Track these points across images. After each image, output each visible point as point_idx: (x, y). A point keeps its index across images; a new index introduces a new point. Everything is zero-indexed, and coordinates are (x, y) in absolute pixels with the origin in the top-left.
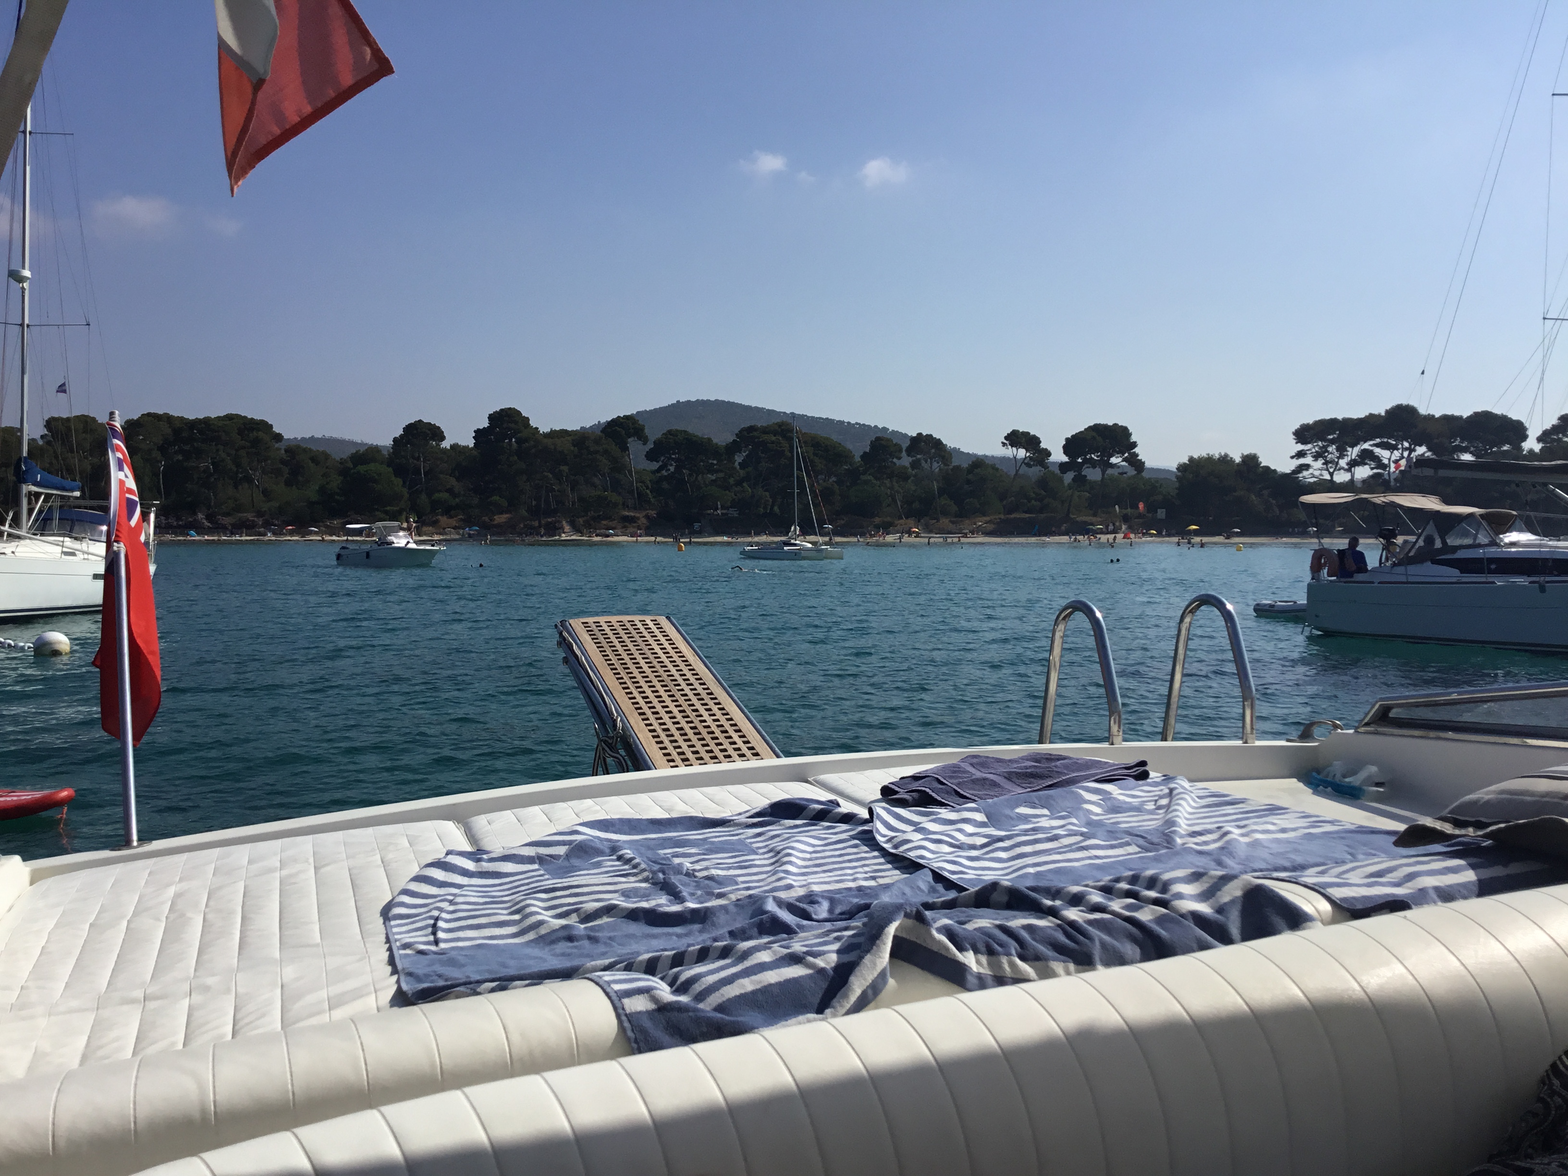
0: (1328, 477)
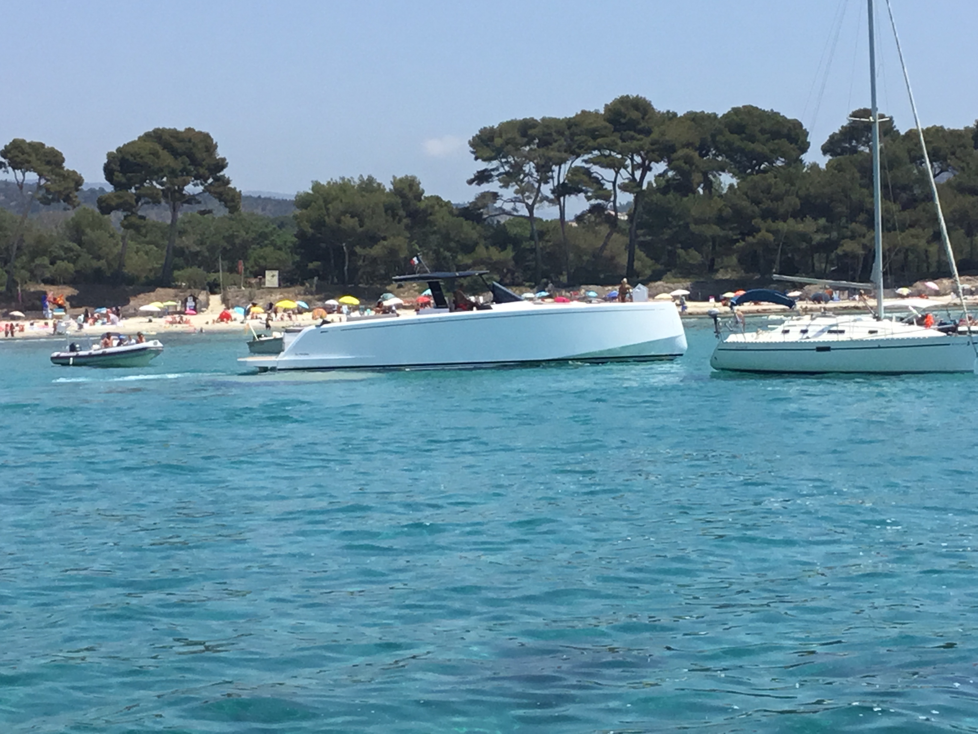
0: (525, 212)
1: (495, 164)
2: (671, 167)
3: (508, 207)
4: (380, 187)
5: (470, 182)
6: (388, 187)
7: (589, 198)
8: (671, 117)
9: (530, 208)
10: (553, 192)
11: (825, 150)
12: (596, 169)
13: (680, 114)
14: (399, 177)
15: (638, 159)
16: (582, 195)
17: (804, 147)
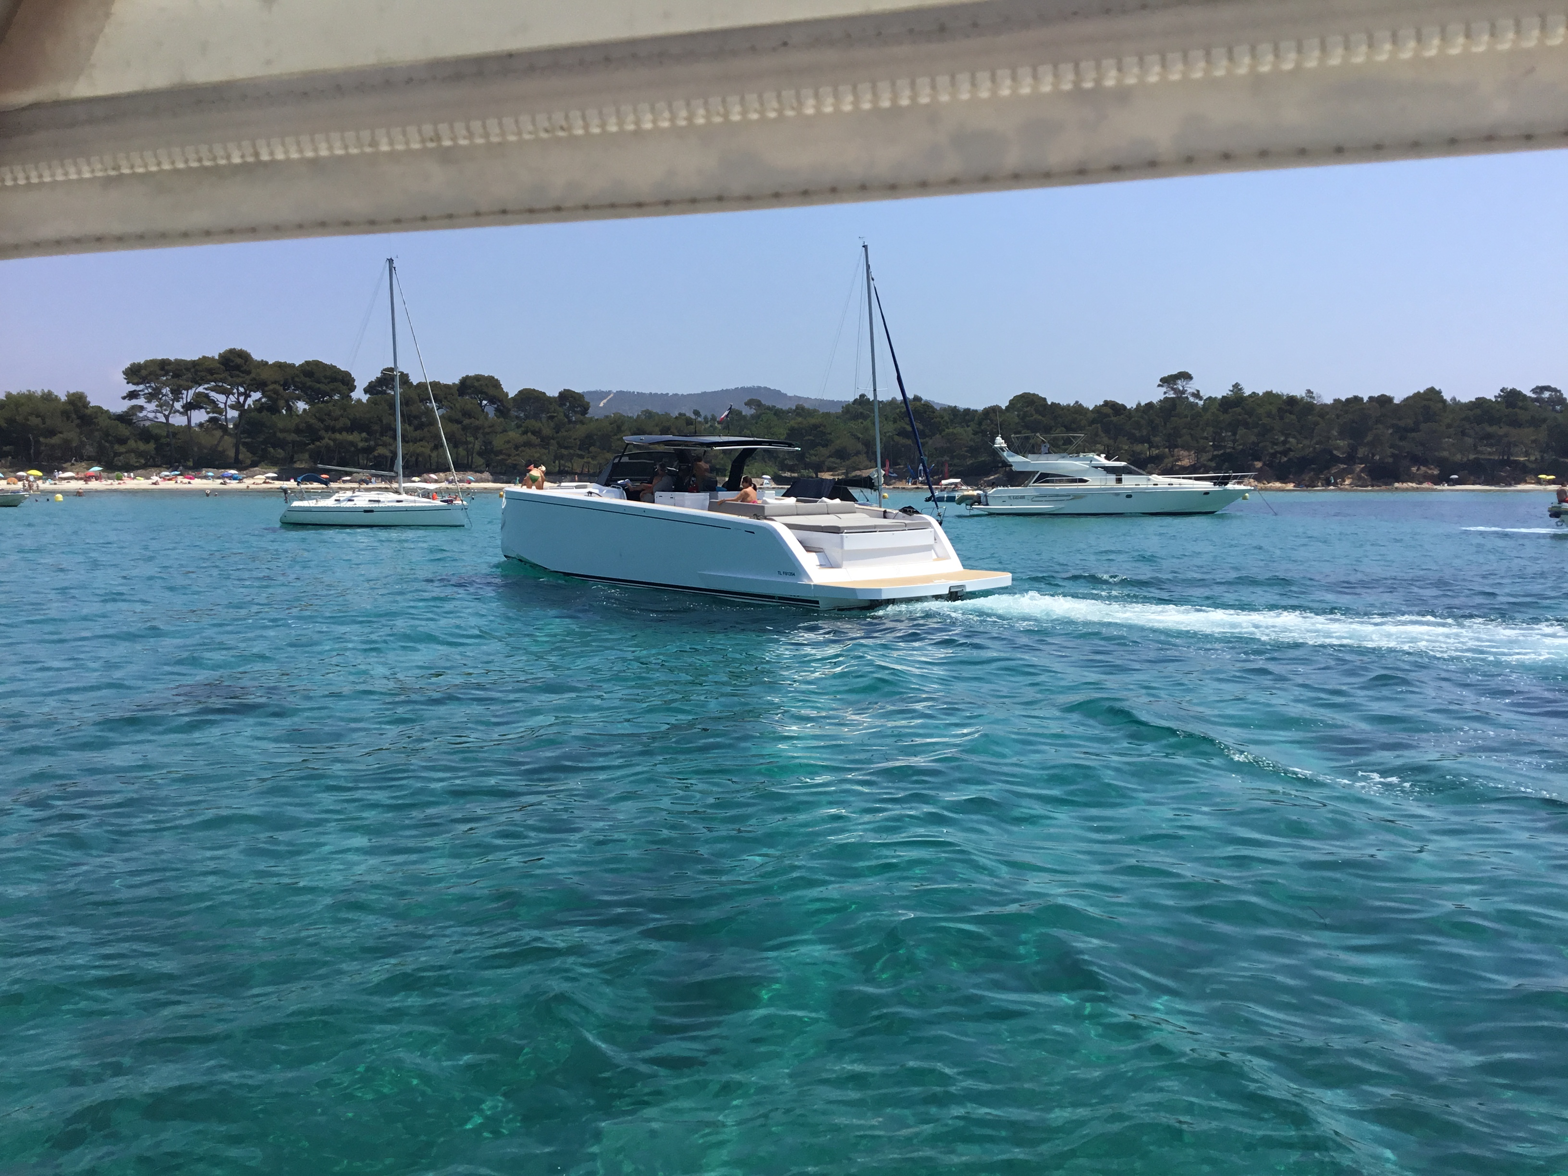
0: (164, 420)
1: (141, 387)
2: (264, 395)
3: (151, 415)
4: (57, 399)
5: (124, 398)
6: (63, 398)
7: (208, 413)
8: (264, 364)
9: (167, 417)
10: (183, 407)
11: (366, 391)
12: (213, 395)
13: (270, 363)
14: (71, 392)
15: (242, 390)
16: (203, 410)
17: (353, 388)
